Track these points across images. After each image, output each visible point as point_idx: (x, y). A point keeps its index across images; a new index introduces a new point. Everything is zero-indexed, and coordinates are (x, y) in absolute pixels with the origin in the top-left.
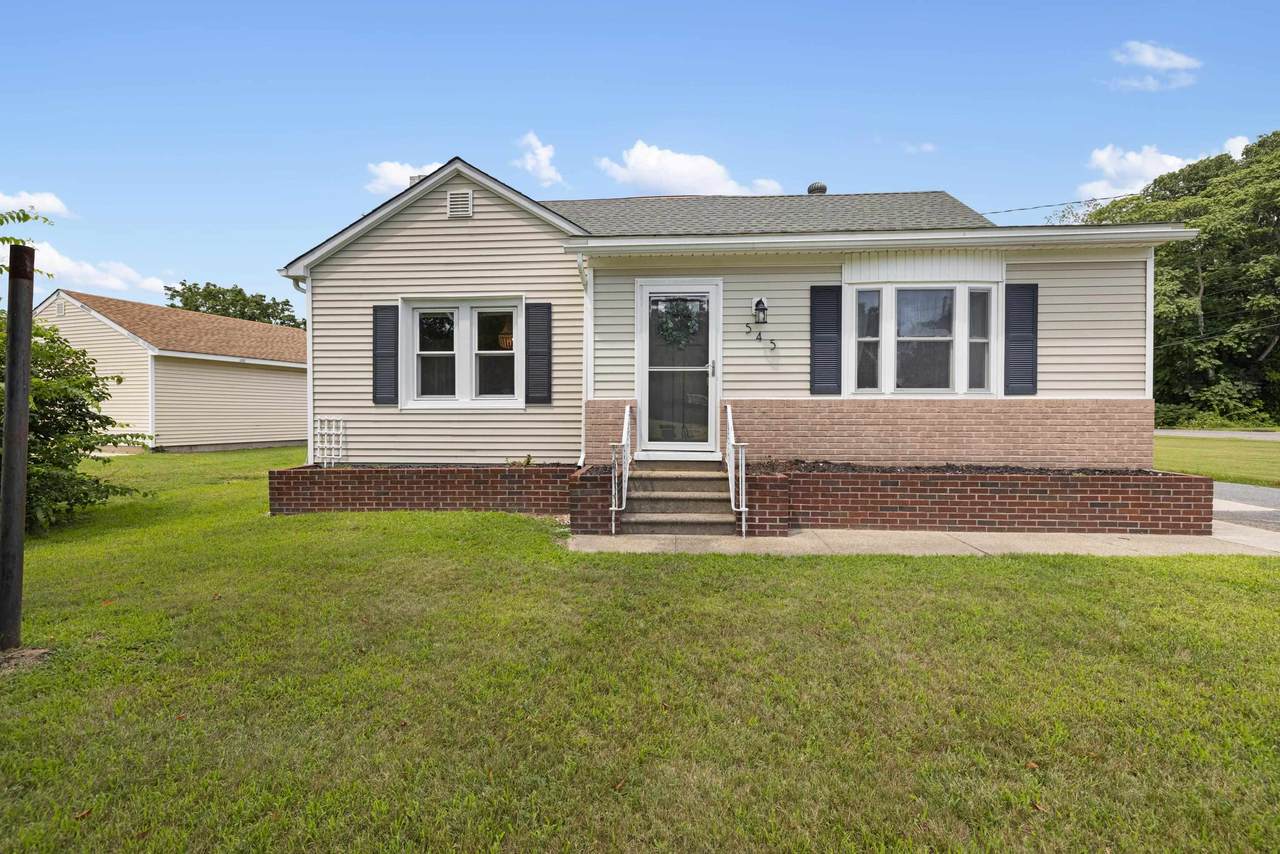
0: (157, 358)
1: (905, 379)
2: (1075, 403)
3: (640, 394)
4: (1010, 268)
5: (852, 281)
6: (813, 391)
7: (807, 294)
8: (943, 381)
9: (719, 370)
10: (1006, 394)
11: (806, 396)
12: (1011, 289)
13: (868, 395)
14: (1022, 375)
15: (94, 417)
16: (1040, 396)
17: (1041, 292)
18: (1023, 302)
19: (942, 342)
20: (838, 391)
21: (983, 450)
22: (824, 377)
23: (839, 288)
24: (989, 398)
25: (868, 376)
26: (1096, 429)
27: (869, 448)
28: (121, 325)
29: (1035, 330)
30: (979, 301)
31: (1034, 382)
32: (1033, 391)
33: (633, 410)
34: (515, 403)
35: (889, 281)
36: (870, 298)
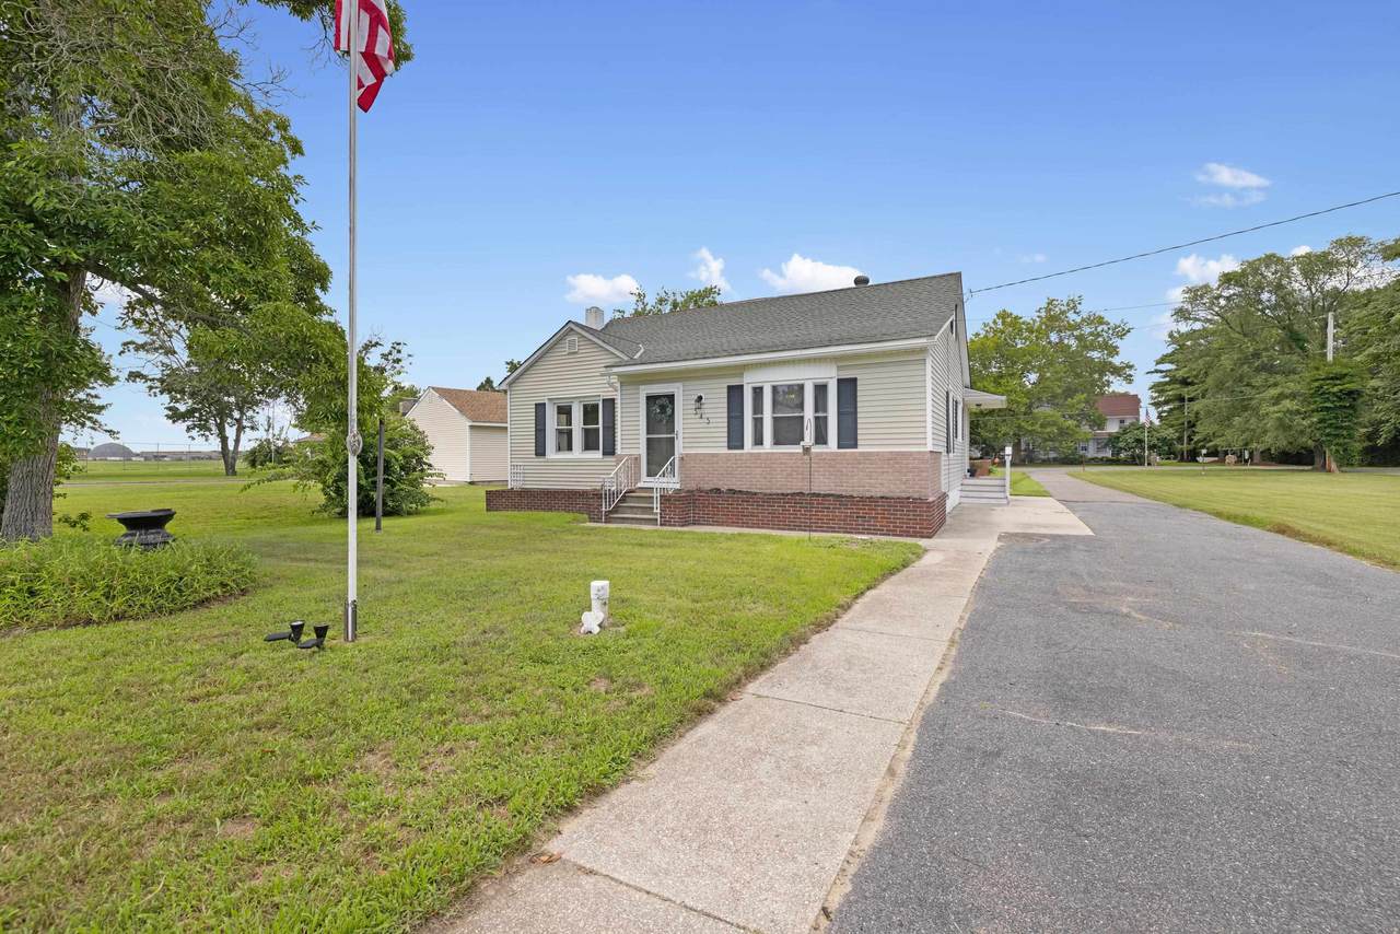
0: (471, 427)
1: (777, 442)
2: (878, 454)
3: (642, 451)
4: (839, 368)
5: (749, 381)
6: (729, 448)
7: (726, 390)
9: (681, 436)
10: (839, 447)
11: (726, 451)
12: (840, 381)
13: (758, 450)
14: (848, 437)
15: (426, 464)
16: (860, 450)
17: (859, 383)
18: (848, 387)
19: (797, 417)
20: (742, 447)
21: (823, 484)
22: (735, 440)
23: (742, 386)
24: (828, 450)
25: (759, 441)
26: (890, 470)
27: (759, 483)
28: (455, 406)
29: (856, 408)
30: (821, 390)
31: (856, 440)
32: (855, 446)
33: (637, 459)
34: (598, 455)
35: (768, 379)
36: (758, 392)
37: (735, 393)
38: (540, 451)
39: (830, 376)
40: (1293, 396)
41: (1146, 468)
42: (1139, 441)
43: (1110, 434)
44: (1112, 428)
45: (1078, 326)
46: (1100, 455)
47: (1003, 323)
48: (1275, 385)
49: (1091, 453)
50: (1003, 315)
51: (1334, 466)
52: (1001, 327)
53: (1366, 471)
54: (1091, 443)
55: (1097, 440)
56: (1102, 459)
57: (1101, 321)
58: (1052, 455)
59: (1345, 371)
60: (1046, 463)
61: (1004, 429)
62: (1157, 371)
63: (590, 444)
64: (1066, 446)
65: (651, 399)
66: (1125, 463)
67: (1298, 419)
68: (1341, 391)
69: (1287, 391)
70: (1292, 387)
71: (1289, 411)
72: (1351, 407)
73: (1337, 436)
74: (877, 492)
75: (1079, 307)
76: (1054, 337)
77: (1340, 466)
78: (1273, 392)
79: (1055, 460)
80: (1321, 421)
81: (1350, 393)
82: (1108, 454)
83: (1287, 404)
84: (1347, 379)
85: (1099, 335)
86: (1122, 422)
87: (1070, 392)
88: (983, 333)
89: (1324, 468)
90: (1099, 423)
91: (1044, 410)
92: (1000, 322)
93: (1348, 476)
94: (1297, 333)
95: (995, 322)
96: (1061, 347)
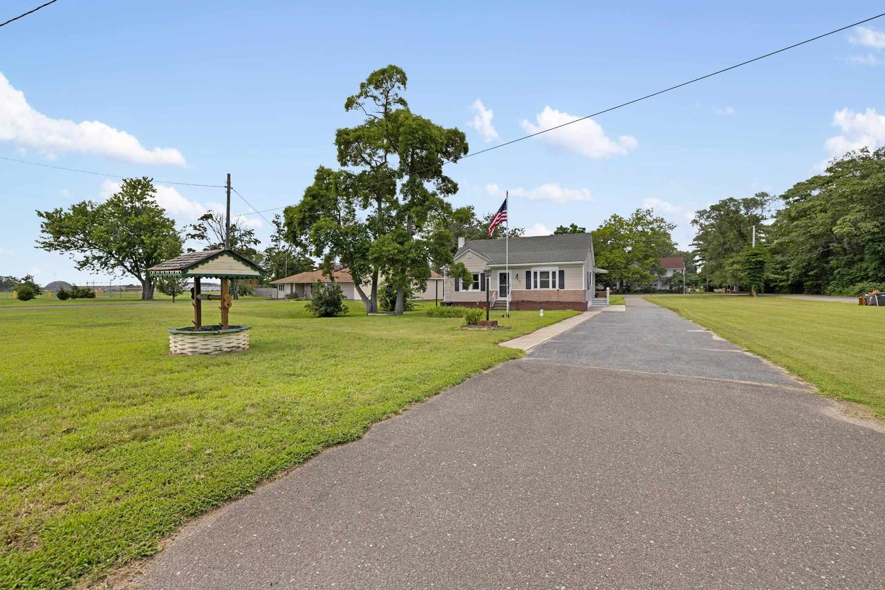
1: (541, 287)
2: (570, 290)
3: (498, 289)
4: (559, 268)
5: (533, 270)
6: (526, 289)
7: (525, 273)
8: (548, 287)
9: (511, 285)
10: (559, 289)
12: (559, 271)
13: (536, 289)
14: (562, 286)
16: (565, 289)
17: (565, 272)
18: (561, 273)
19: (548, 280)
20: (530, 289)
21: (554, 299)
22: (528, 286)
23: (531, 272)
24: (556, 290)
25: (536, 287)
26: (573, 295)
27: (535, 298)
29: (564, 278)
30: (554, 273)
31: (564, 286)
33: (497, 292)
34: (479, 290)
35: (539, 270)
36: (535, 273)
37: (528, 274)
38: (457, 289)
39: (557, 270)
40: (738, 262)
41: (684, 295)
42: (681, 282)
43: (667, 278)
44: (669, 274)
45: (651, 223)
46: (663, 289)
47: (615, 220)
48: (732, 257)
49: (659, 287)
50: (615, 217)
51: (755, 293)
52: (613, 222)
53: (767, 296)
54: (659, 282)
55: (662, 281)
56: (664, 291)
57: (662, 220)
58: (639, 288)
59: (758, 252)
60: (636, 292)
61: (614, 276)
62: (694, 245)
63: (476, 287)
64: (645, 284)
65: (501, 274)
66: (675, 292)
67: (739, 273)
68: (756, 261)
69: (736, 260)
70: (739, 258)
71: (737, 270)
72: (760, 268)
73: (756, 280)
74: (570, 301)
75: (652, 214)
76: (640, 228)
77: (757, 294)
78: (731, 260)
79: (641, 290)
80: (749, 274)
81: (760, 262)
82: (668, 288)
83: (735, 266)
84: (759, 256)
85: (662, 228)
86: (675, 271)
87: (646, 257)
88: (604, 226)
89: (751, 295)
90: (662, 272)
91: (635, 266)
92: (612, 220)
93: (760, 298)
94: (743, 234)
95: (610, 220)
96: (643, 233)
